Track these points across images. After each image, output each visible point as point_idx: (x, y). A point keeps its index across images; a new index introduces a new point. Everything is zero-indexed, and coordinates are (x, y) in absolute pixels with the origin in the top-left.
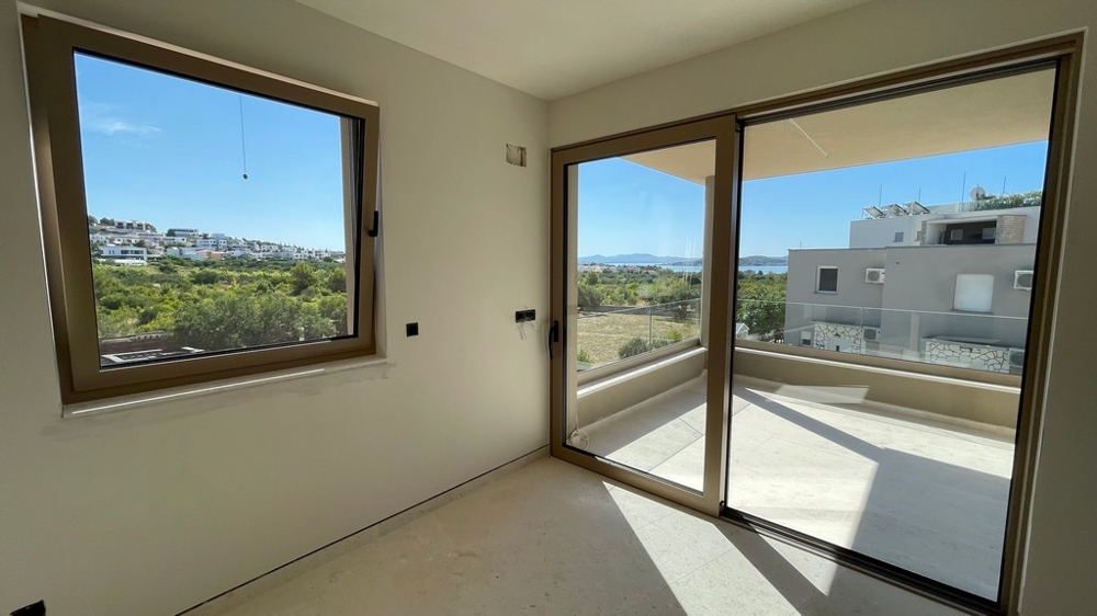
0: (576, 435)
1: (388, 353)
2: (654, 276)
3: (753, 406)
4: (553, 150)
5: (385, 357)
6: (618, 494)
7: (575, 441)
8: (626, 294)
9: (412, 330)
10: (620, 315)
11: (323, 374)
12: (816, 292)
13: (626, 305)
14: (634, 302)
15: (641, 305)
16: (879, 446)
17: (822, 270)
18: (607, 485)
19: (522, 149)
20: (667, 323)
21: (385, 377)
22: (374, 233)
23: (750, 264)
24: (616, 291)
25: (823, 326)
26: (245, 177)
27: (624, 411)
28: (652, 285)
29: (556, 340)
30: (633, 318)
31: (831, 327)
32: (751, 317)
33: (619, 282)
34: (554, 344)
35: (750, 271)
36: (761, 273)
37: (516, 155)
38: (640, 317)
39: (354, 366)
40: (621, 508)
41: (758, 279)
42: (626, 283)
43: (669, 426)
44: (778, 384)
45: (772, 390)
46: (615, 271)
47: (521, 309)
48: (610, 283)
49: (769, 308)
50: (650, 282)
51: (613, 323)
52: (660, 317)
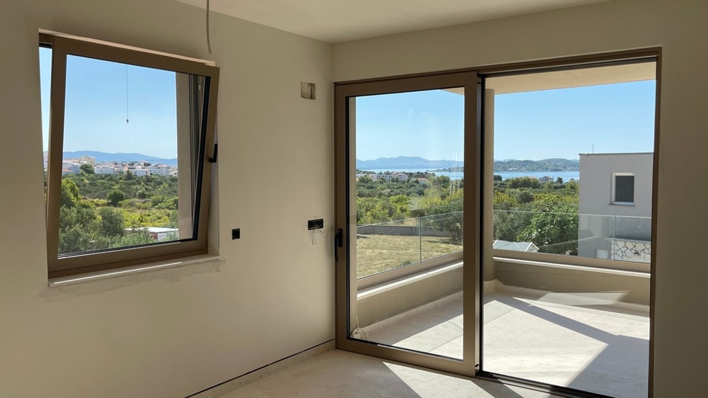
0: (356, 333)
1: (220, 253)
2: (425, 186)
3: (517, 311)
4: (336, 84)
5: (218, 255)
6: (396, 369)
7: (357, 334)
8: (391, 209)
9: (236, 234)
10: (384, 237)
11: (180, 266)
12: (611, 204)
13: (391, 223)
14: (400, 219)
15: (411, 222)
16: (615, 334)
17: (617, 177)
18: (387, 364)
19: (312, 85)
20: (444, 246)
21: (218, 271)
22: (214, 160)
23: (547, 170)
24: (378, 206)
25: (621, 243)
26: (128, 121)
27: (397, 316)
28: (422, 198)
29: (341, 245)
30: (400, 240)
31: (630, 244)
32: (541, 236)
33: (381, 195)
34: (338, 248)
35: (546, 178)
36: (560, 180)
37: (307, 90)
38: (409, 239)
39: (200, 260)
40: (399, 376)
41: (556, 188)
42: (390, 195)
43: (439, 327)
44: (544, 292)
45: (536, 297)
46: (375, 180)
47: (313, 219)
48: (369, 195)
49: (563, 223)
50: (421, 193)
51: (375, 247)
52: (434, 239)
